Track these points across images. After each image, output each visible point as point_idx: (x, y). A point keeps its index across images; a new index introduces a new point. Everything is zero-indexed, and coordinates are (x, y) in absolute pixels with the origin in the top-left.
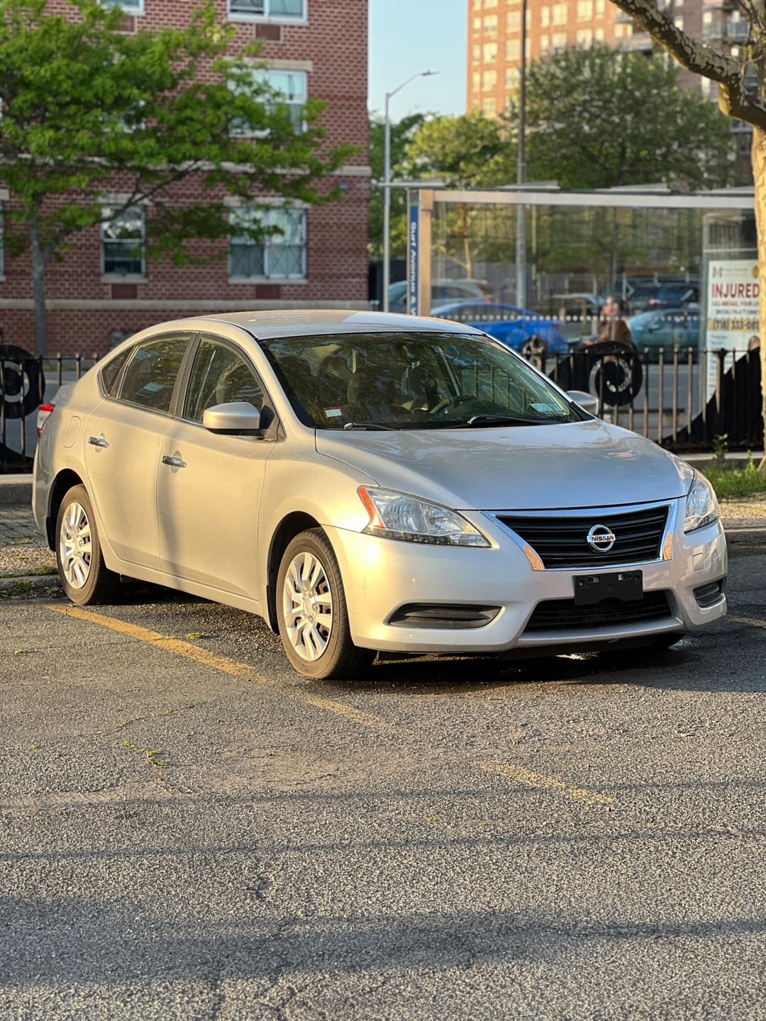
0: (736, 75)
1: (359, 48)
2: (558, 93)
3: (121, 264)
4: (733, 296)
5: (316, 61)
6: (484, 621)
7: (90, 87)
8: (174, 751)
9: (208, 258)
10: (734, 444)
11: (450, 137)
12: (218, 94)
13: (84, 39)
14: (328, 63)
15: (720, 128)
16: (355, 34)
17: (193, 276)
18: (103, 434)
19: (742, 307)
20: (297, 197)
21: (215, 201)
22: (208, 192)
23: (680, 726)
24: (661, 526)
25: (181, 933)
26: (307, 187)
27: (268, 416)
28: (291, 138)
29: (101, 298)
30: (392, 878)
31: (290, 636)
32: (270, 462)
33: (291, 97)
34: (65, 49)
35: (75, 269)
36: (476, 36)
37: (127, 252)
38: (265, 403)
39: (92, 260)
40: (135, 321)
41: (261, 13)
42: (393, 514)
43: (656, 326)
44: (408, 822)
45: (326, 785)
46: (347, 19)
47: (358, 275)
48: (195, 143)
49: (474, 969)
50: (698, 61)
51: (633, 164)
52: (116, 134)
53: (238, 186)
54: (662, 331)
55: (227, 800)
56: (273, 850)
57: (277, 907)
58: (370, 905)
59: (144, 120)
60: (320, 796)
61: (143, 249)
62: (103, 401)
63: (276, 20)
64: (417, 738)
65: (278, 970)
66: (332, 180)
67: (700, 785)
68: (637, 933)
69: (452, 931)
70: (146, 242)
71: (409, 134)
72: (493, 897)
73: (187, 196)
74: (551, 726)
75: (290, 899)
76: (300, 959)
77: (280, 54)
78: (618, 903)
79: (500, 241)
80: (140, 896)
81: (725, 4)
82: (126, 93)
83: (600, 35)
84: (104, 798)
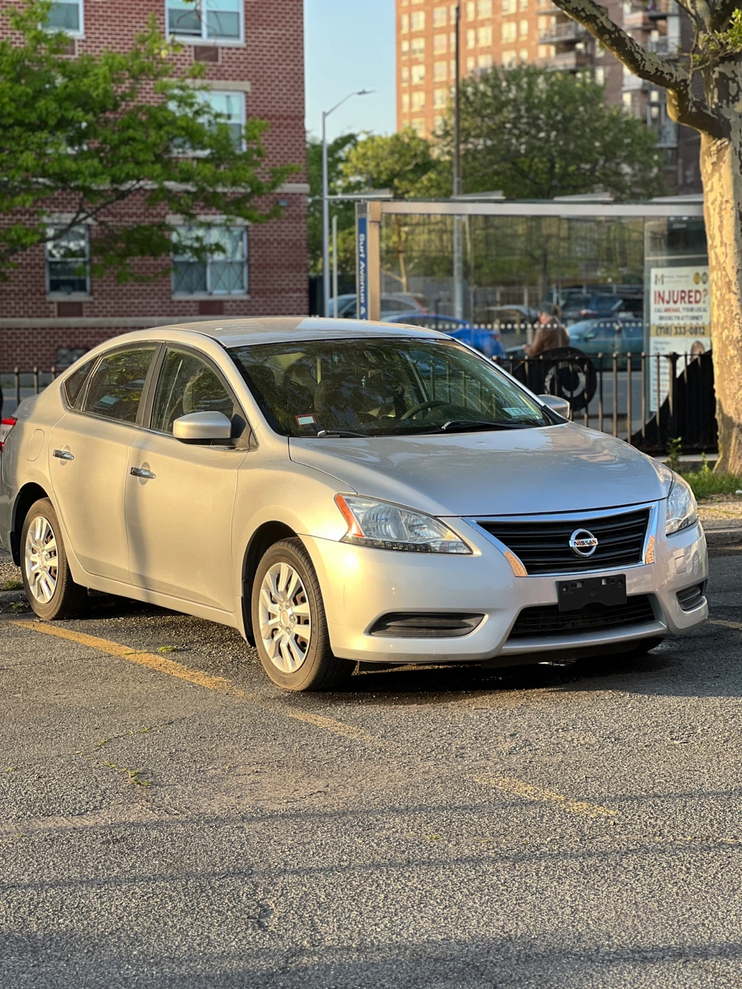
0: (684, 81)
1: (296, 68)
2: (489, 111)
3: (65, 283)
4: (675, 302)
5: (254, 81)
6: (467, 629)
7: (34, 109)
8: (156, 771)
9: (152, 275)
10: (688, 447)
11: (385, 154)
12: (160, 115)
13: (27, 63)
14: (265, 84)
15: (645, 143)
16: (292, 55)
17: (137, 293)
18: (67, 447)
19: (684, 314)
20: (238, 215)
21: (158, 219)
22: (151, 211)
23: (671, 732)
24: (643, 528)
25: (183, 968)
26: (248, 205)
27: (239, 425)
28: (232, 157)
29: (48, 316)
30: (398, 902)
31: (267, 648)
32: (242, 472)
33: (229, 117)
34: (8, 73)
35: (21, 288)
36: (404, 58)
37: (71, 271)
38: (235, 411)
39: (38, 279)
40: (81, 339)
41: (199, 35)
42: (370, 523)
43: (591, 335)
44: (407, 841)
45: (318, 803)
46: (284, 40)
47: (299, 290)
48: (138, 163)
50: (647, 68)
51: (561, 180)
52: (59, 155)
53: (180, 205)
54: (597, 340)
55: (216, 821)
56: (272, 874)
57: (281, 937)
58: (378, 933)
59: (86, 141)
60: (313, 815)
61: (88, 268)
62: (67, 413)
63: (211, 42)
64: (405, 750)
66: (271, 198)
67: (702, 795)
68: (663, 958)
69: (468, 960)
70: (90, 260)
71: (342, 154)
72: (506, 921)
73: (131, 215)
74: (541, 735)
75: (294, 927)
77: (219, 76)
78: (639, 925)
79: (434, 254)
80: (136, 928)
82: (70, 114)
83: (524, 54)
84: (89, 821)
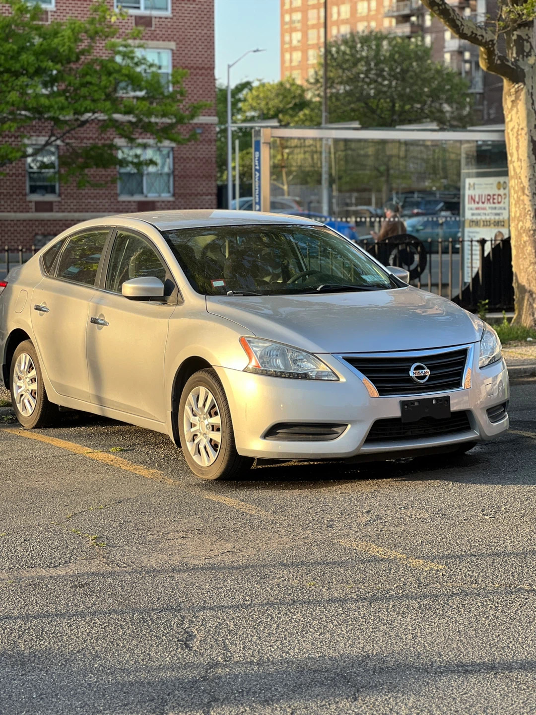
0: (492, 41)
1: (208, 32)
2: (348, 65)
3: (41, 187)
4: (483, 203)
5: (178, 42)
6: (335, 435)
7: (17, 61)
8: (110, 536)
9: (103, 182)
10: (493, 306)
11: (272, 96)
12: (109, 65)
13: (13, 27)
14: (186, 44)
15: (461, 89)
16: (206, 23)
17: (92, 195)
18: (45, 303)
19: (489, 211)
20: (166, 139)
21: (108, 142)
22: (103, 135)
23: (483, 510)
24: (462, 363)
25: (131, 677)
26: (173, 131)
27: (170, 287)
28: (161, 96)
29: (28, 212)
30: (286, 630)
31: (190, 449)
32: (172, 320)
33: (160, 68)
35: (9, 191)
36: (287, 27)
37: (44, 179)
38: (167, 277)
39: (21, 184)
40: (52, 228)
41: (138, 8)
42: (265, 357)
43: (421, 228)
44: (292, 587)
45: (227, 559)
46: (200, 12)
47: (210, 194)
48: (94, 101)
49: (360, 701)
50: (465, 31)
51: (400, 115)
52: (37, 94)
53: (124, 131)
54: (426, 230)
55: (154, 572)
56: (194, 610)
57: (202, 655)
58: (273, 652)
59: (56, 84)
60: (224, 568)
61: (57, 176)
62: (44, 278)
63: (147, 13)
64: (290, 522)
65: (209, 705)
66: (190, 127)
67: (506, 554)
68: (479, 670)
69: (338, 671)
70: (59, 171)
71: (241, 96)
72: (365, 644)
73: (88, 138)
74: (388, 512)
75: (212, 647)
76: (225, 696)
77: (153, 38)
78: (461, 647)
79: (307, 169)
80: (96, 648)
81: (460, 3)
82: (44, 65)
83: (373, 24)
84: (61, 572)
